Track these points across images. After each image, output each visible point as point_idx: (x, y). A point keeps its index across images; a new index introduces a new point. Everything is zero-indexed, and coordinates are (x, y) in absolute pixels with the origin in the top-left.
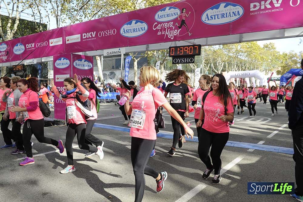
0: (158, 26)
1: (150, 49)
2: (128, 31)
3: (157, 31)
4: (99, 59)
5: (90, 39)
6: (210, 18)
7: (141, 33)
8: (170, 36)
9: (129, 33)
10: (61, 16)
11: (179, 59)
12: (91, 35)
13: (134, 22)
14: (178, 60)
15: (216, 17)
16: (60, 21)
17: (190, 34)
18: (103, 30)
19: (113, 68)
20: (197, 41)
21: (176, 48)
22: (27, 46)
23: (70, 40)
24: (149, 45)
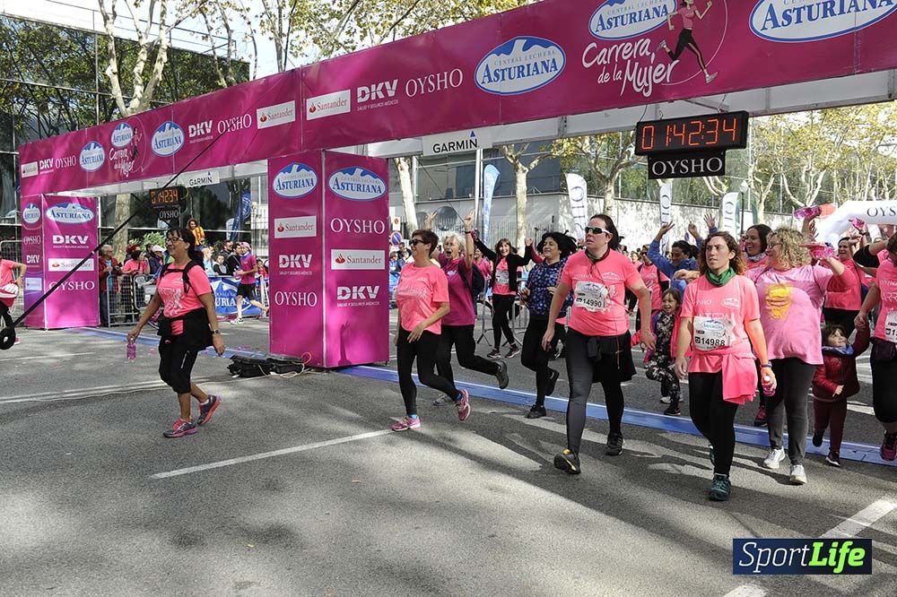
0: (600, 55)
1: (570, 131)
2: (500, 73)
3: (597, 69)
4: (406, 168)
5: (379, 105)
6: (780, 19)
7: (545, 77)
8: (639, 87)
9: (503, 79)
10: (292, 37)
11: (670, 163)
12: (384, 90)
13: (520, 43)
14: (668, 166)
15: (804, 13)
16: (289, 50)
17: (709, 78)
18: (421, 73)
19: (449, 195)
20: (733, 101)
21: (661, 125)
22: (190, 131)
23: (317, 108)
24: (569, 117)
